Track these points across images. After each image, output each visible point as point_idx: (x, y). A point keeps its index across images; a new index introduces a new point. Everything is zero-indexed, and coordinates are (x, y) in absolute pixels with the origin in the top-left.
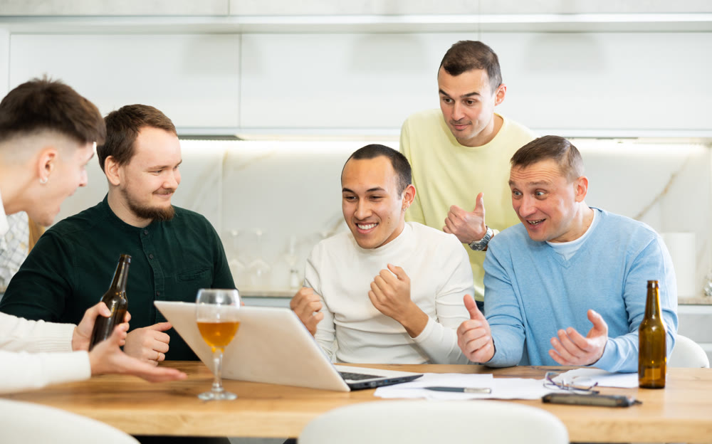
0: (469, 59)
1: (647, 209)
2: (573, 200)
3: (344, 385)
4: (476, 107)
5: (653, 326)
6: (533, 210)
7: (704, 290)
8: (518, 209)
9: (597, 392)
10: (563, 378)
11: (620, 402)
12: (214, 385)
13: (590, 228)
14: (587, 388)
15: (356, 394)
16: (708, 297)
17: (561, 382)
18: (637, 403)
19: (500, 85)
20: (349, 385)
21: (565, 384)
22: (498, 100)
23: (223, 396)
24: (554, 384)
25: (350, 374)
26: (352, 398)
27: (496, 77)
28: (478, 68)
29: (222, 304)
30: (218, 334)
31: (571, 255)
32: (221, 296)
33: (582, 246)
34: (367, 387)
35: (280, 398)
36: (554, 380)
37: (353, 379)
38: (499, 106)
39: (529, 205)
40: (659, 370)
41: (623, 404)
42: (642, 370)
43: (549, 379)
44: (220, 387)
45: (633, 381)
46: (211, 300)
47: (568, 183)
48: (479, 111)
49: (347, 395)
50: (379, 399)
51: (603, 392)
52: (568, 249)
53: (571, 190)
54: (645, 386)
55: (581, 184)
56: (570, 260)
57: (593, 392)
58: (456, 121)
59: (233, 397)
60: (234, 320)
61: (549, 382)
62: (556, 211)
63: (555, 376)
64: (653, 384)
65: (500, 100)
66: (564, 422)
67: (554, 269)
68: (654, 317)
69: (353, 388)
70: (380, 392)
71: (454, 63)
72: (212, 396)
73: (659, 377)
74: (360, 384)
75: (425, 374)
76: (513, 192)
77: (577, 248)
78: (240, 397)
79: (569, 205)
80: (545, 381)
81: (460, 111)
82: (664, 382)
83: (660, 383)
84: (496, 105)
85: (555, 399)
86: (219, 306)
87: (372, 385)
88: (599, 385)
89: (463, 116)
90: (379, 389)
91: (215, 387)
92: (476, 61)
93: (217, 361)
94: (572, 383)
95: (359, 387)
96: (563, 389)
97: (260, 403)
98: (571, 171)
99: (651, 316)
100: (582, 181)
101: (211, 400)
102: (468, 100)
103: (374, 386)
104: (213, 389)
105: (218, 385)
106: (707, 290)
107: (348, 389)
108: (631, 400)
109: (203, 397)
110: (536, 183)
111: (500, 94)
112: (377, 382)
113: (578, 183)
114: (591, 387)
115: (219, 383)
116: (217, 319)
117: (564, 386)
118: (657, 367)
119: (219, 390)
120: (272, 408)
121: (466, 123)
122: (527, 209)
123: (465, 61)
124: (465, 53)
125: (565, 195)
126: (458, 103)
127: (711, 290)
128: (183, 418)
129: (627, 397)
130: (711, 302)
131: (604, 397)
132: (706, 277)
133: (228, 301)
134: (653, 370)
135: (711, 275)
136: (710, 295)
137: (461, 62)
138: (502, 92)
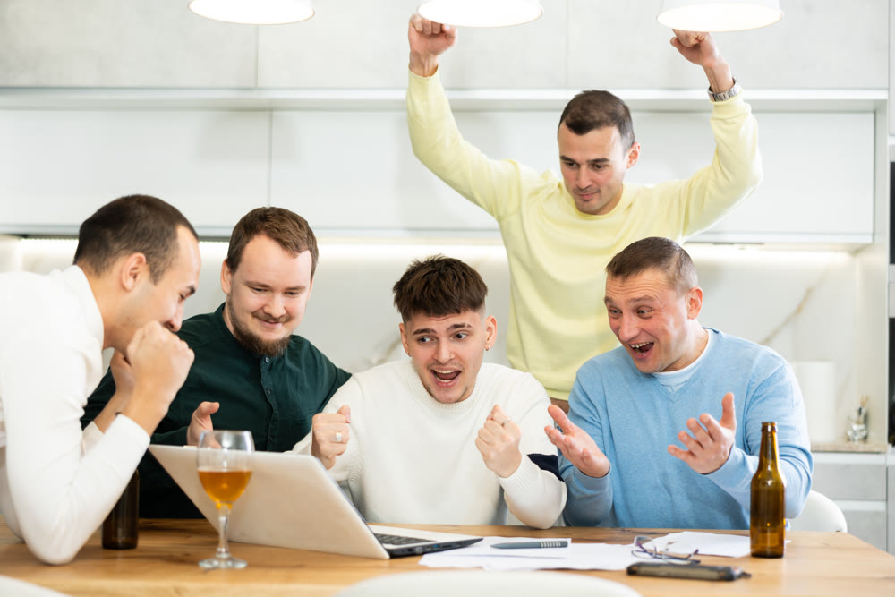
0: (597, 115)
1: (776, 332)
2: (686, 318)
3: (381, 550)
5: (769, 479)
6: (635, 332)
7: (846, 433)
8: (617, 331)
9: (698, 562)
10: (658, 544)
11: (723, 574)
12: (219, 549)
13: (704, 352)
14: (684, 557)
15: (397, 562)
16: (850, 443)
17: (653, 549)
18: (745, 575)
19: (633, 143)
20: (388, 550)
21: (658, 551)
22: (631, 162)
23: (230, 563)
24: (645, 551)
25: (391, 537)
26: (391, 567)
27: (629, 134)
28: (608, 125)
29: (230, 448)
30: (225, 486)
31: (679, 387)
32: (228, 439)
33: (693, 375)
34: (411, 553)
35: (300, 566)
36: (645, 546)
37: (393, 544)
39: (631, 325)
40: (776, 536)
41: (727, 576)
42: (755, 534)
43: (639, 545)
44: (226, 552)
45: (745, 546)
46: (216, 445)
47: (678, 297)
48: (609, 177)
49: (386, 563)
50: (425, 568)
51: (704, 561)
52: (674, 380)
53: (682, 305)
54: (758, 554)
55: (695, 296)
56: (678, 392)
57: (693, 561)
58: (581, 190)
59: (241, 565)
60: (245, 469)
61: (638, 548)
62: (665, 332)
63: (648, 541)
64: (769, 551)
65: (634, 161)
67: (659, 403)
68: (769, 468)
69: (394, 555)
70: (427, 560)
71: (579, 119)
72: (216, 563)
73: (776, 543)
74: (402, 550)
75: (485, 538)
76: (610, 311)
77: (687, 378)
78: (250, 566)
79: (679, 323)
80: (633, 546)
82: (783, 550)
83: (778, 551)
84: (628, 167)
85: (643, 570)
86: (226, 451)
87: (417, 551)
88: (700, 552)
90: (426, 556)
91: (220, 553)
92: (605, 116)
93: (223, 519)
94: (667, 549)
95: (400, 553)
96: (655, 557)
97: (274, 572)
98: (681, 282)
99: (766, 467)
100: (696, 294)
101: (215, 569)
103: (421, 552)
104: (217, 555)
105: (223, 550)
106: (850, 433)
107: (387, 556)
108: (737, 572)
109: (205, 565)
110: (639, 300)
111: (633, 155)
112: (424, 547)
113: (690, 296)
114: (690, 555)
115: (225, 547)
116: (224, 467)
117: (657, 554)
118: (774, 531)
119: (224, 556)
120: (289, 580)
121: (594, 191)
122: (629, 330)
123: (593, 117)
124: (592, 106)
125: (674, 311)
126: (584, 168)
127: (855, 433)
128: (178, 591)
129: (732, 568)
130: (854, 449)
131: (704, 567)
132: (849, 418)
133: (238, 445)
134: (769, 534)
135: (855, 415)
136: (854, 440)
137: (587, 117)
138: (635, 153)
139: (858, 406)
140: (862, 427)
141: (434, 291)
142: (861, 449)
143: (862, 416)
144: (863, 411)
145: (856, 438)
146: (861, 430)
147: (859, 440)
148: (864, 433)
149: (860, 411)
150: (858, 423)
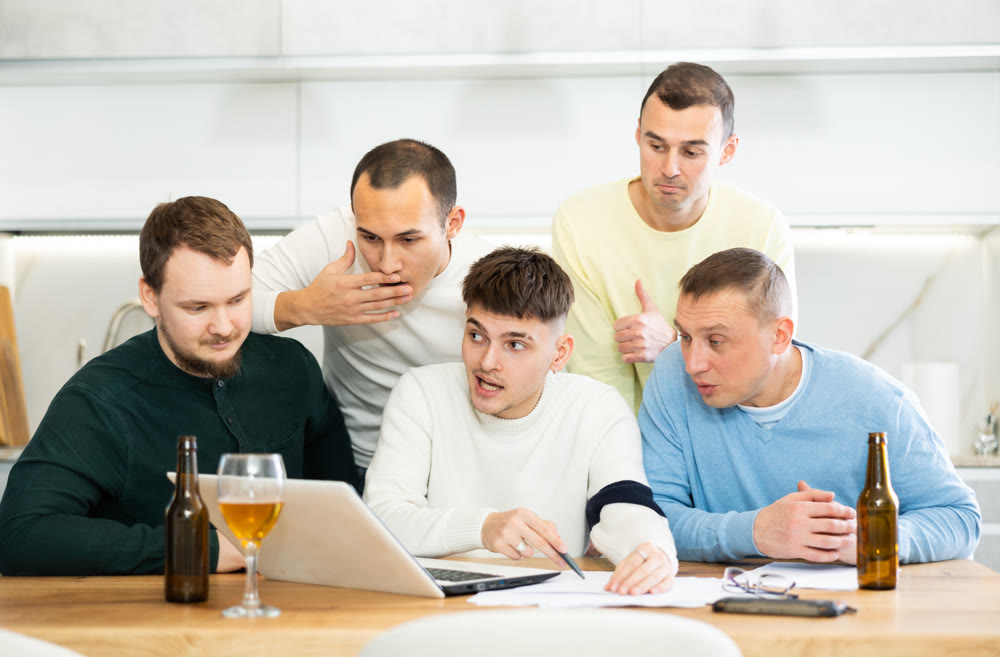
0: (700, 90)
2: (769, 352)
3: (435, 587)
4: (696, 162)
5: (877, 499)
6: (703, 366)
7: (973, 446)
9: (795, 597)
10: (750, 577)
11: (823, 610)
12: (246, 595)
14: (780, 591)
15: (453, 602)
16: (979, 457)
17: (746, 583)
18: (849, 611)
19: (731, 135)
20: (443, 588)
21: (751, 585)
22: (725, 157)
23: (260, 612)
24: (737, 585)
26: (445, 609)
28: (711, 103)
29: (255, 476)
30: (251, 520)
31: (769, 427)
32: (254, 464)
34: (470, 591)
35: (333, 609)
36: (737, 579)
37: (451, 580)
38: (725, 165)
39: (700, 356)
40: (887, 563)
41: (828, 612)
42: (863, 564)
43: (731, 578)
44: (256, 599)
45: (850, 579)
46: (241, 470)
48: (700, 170)
49: (440, 604)
51: (803, 596)
52: (763, 417)
53: (766, 336)
54: (867, 587)
55: (783, 327)
57: (790, 595)
59: (274, 614)
60: (276, 500)
61: (731, 582)
63: (740, 573)
64: (879, 582)
65: (729, 157)
66: (736, 639)
68: (878, 486)
69: (449, 593)
71: (677, 91)
72: (242, 612)
73: (887, 574)
74: (460, 587)
75: (563, 572)
77: (779, 416)
80: (724, 580)
81: (675, 163)
82: (895, 580)
83: (888, 582)
84: (721, 163)
85: (731, 606)
86: (251, 478)
87: (479, 588)
88: (797, 585)
89: (679, 173)
91: (248, 600)
92: (708, 92)
93: (250, 560)
94: (761, 583)
95: (457, 591)
96: (748, 592)
98: (767, 308)
99: (875, 485)
100: (784, 324)
101: (242, 619)
102: (689, 150)
103: (483, 589)
104: (244, 603)
105: (252, 596)
106: (978, 445)
107: (442, 595)
108: (840, 607)
110: (711, 329)
111: (729, 149)
112: (487, 583)
113: (776, 326)
114: (786, 590)
115: (254, 593)
116: (250, 499)
117: (749, 589)
118: (885, 558)
119: (254, 603)
121: (680, 185)
122: (698, 362)
123: (694, 92)
124: (693, 79)
126: (674, 152)
127: (983, 445)
128: (190, 639)
129: (835, 602)
130: (982, 463)
131: (803, 602)
132: (977, 428)
133: (266, 471)
134: (878, 563)
135: (983, 424)
136: (982, 453)
137: (687, 90)
138: (732, 146)
139: (986, 414)
140: (992, 437)
141: (501, 284)
142: (990, 464)
143: (992, 426)
144: (993, 419)
145: (985, 450)
146: (991, 442)
147: (988, 453)
148: (994, 445)
149: (989, 418)
150: (987, 433)
